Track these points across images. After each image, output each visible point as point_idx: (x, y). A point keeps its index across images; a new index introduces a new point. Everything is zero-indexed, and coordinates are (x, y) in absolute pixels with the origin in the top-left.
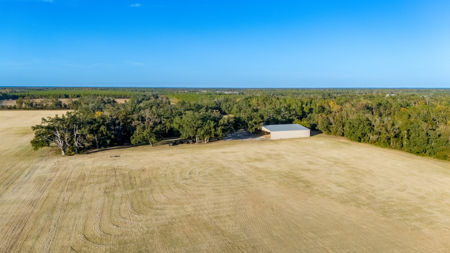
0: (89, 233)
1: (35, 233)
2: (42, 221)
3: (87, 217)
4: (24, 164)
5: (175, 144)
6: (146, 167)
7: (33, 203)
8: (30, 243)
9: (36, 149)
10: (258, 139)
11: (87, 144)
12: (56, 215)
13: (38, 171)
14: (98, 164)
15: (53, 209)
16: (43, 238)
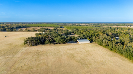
0: (25, 64)
1: (17, 63)
2: (19, 61)
3: (27, 61)
4: (21, 48)
5: (55, 44)
6: (44, 50)
7: (19, 58)
8: (15, 65)
9: (24, 45)
10: (76, 43)
11: (34, 44)
12: (22, 60)
13: (23, 50)
14: (35, 49)
15: (22, 59)
16: (18, 64)
